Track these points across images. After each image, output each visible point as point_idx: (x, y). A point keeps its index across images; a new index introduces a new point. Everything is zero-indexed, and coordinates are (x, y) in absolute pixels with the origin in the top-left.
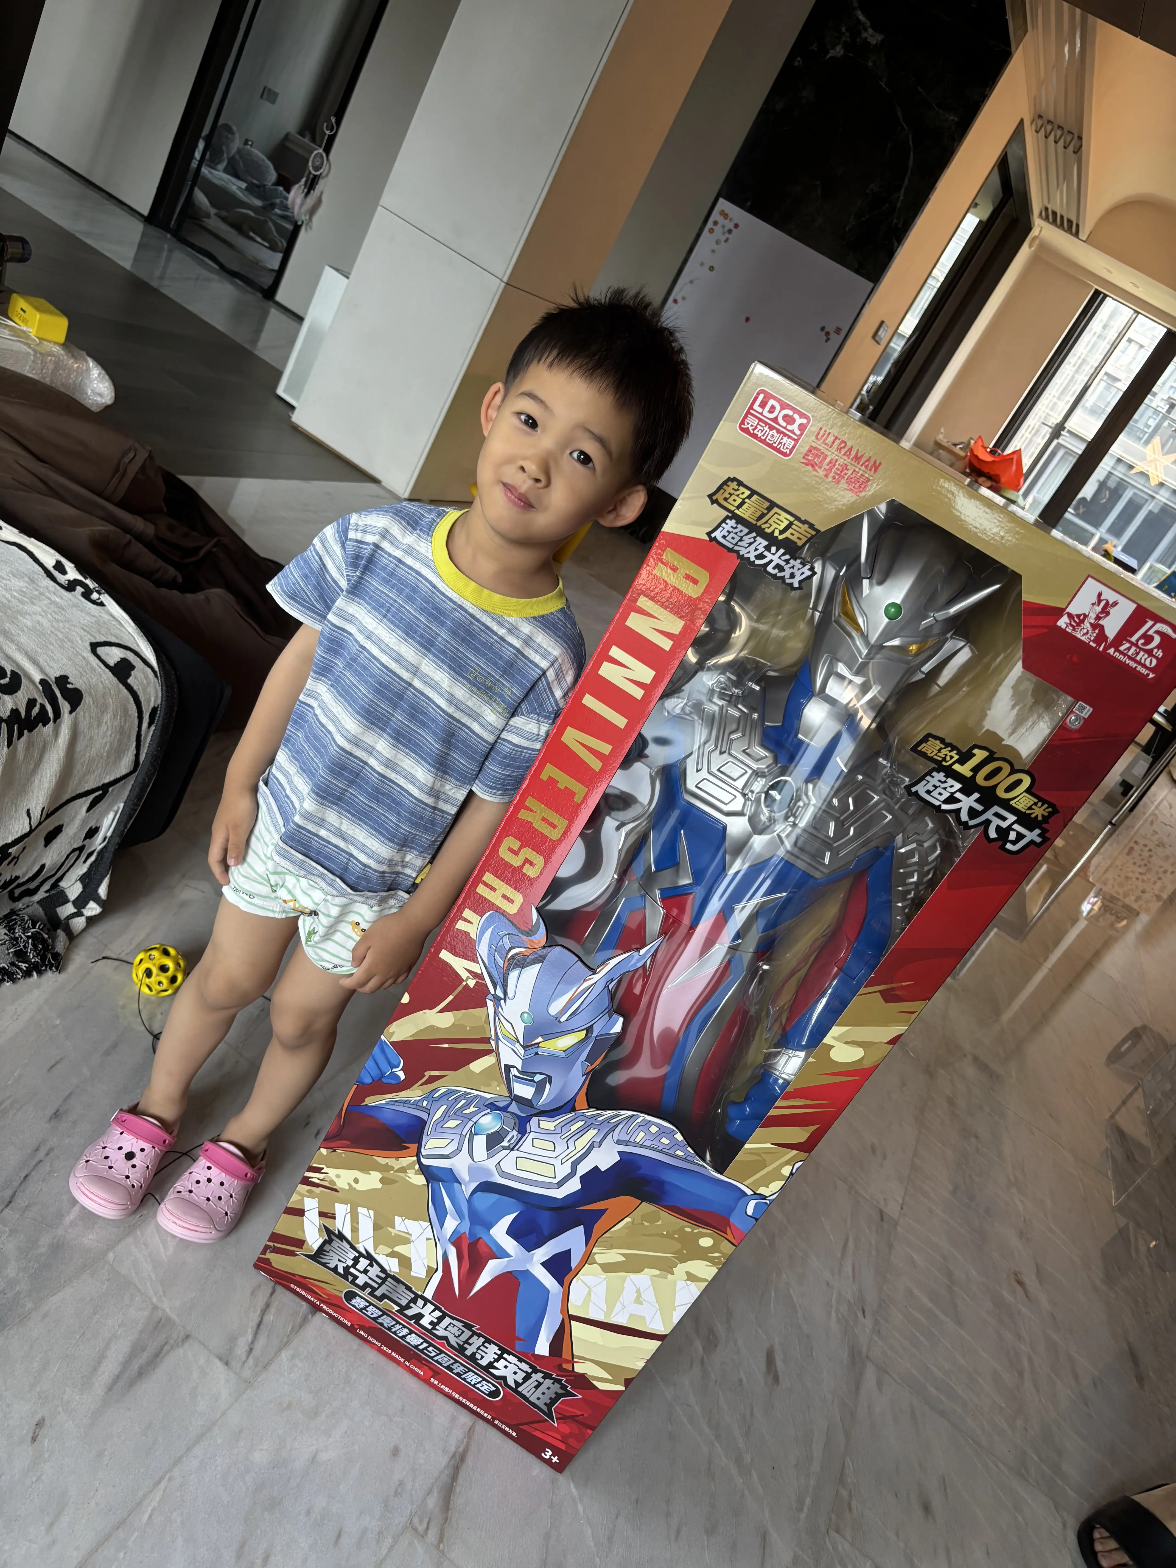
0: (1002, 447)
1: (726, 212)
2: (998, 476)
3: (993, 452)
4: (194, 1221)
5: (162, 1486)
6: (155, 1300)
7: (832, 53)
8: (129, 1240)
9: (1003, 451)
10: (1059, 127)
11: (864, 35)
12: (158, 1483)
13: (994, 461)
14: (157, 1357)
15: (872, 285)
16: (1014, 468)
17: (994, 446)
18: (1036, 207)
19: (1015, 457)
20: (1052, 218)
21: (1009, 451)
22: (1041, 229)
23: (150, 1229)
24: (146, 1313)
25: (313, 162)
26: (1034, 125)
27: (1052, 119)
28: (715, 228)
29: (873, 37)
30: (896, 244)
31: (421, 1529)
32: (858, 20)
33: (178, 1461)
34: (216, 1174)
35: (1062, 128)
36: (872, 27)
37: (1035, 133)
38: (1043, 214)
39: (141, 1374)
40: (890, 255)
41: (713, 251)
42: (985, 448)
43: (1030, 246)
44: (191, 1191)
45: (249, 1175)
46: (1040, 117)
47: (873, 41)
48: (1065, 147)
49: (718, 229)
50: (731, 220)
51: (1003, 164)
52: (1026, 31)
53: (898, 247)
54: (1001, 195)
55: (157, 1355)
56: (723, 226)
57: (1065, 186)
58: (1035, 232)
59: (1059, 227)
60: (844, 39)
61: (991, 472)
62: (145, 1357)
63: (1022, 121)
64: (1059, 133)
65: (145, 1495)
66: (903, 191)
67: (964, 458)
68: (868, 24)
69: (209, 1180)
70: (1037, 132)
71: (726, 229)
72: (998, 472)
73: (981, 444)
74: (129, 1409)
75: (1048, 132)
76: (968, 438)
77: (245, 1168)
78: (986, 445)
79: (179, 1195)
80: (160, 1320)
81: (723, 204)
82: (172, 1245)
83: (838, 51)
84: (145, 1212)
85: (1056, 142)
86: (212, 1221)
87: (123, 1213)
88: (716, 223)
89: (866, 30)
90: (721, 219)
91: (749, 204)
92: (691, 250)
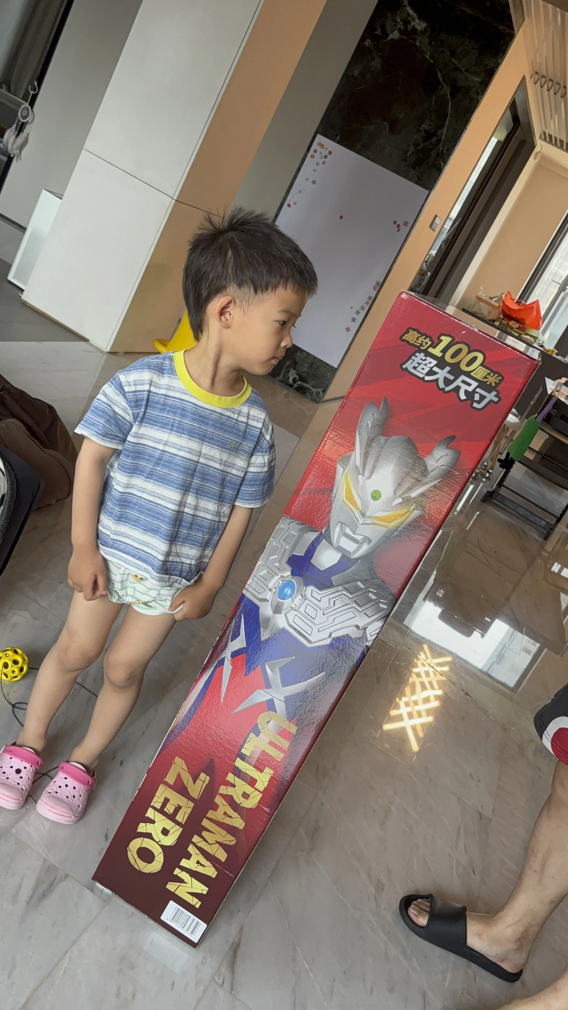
0: (524, 299)
1: (323, 143)
2: (524, 319)
3: (518, 303)
4: (61, 809)
5: (68, 954)
6: (44, 856)
7: (391, 36)
8: (22, 822)
9: (526, 301)
10: (550, 80)
11: (413, 23)
12: (65, 954)
13: (520, 309)
14: (51, 888)
15: (428, 192)
16: (535, 313)
17: (519, 298)
18: (537, 132)
19: (535, 306)
20: (549, 139)
21: (530, 301)
22: (541, 146)
23: (33, 816)
24: (41, 863)
25: (21, 113)
26: (533, 79)
27: (545, 74)
28: (315, 154)
29: (419, 25)
30: (443, 164)
31: (220, 982)
32: (408, 14)
33: (75, 942)
34: (71, 782)
35: (552, 81)
36: (419, 18)
37: (534, 85)
38: (543, 136)
39: (44, 896)
40: (440, 170)
41: (315, 170)
42: (513, 300)
43: (535, 158)
44: (57, 792)
45: (90, 782)
46: (537, 73)
47: (419, 28)
48: (555, 94)
49: (317, 155)
50: (326, 149)
51: (513, 106)
52: (524, 20)
53: (444, 166)
54: (512, 125)
55: (51, 885)
56: (321, 153)
57: (556, 116)
58: (537, 149)
59: (554, 146)
60: (399, 26)
61: (518, 317)
62: (44, 886)
63: (524, 78)
64: (550, 84)
65: (59, 960)
66: (445, 128)
67: (498, 308)
68: (415, 16)
69: (67, 786)
70: (535, 83)
71: (323, 155)
72: (523, 317)
73: (510, 297)
74: (41, 914)
75: (543, 83)
76: (501, 293)
77: (87, 777)
78: (513, 298)
79: (50, 794)
80: (49, 867)
81: (320, 138)
82: (47, 825)
83: (395, 35)
84: (28, 807)
85: (548, 90)
86: (71, 809)
87: (18, 805)
88: (315, 151)
89: (414, 20)
90: (319, 149)
91: (338, 138)
92: (299, 170)
